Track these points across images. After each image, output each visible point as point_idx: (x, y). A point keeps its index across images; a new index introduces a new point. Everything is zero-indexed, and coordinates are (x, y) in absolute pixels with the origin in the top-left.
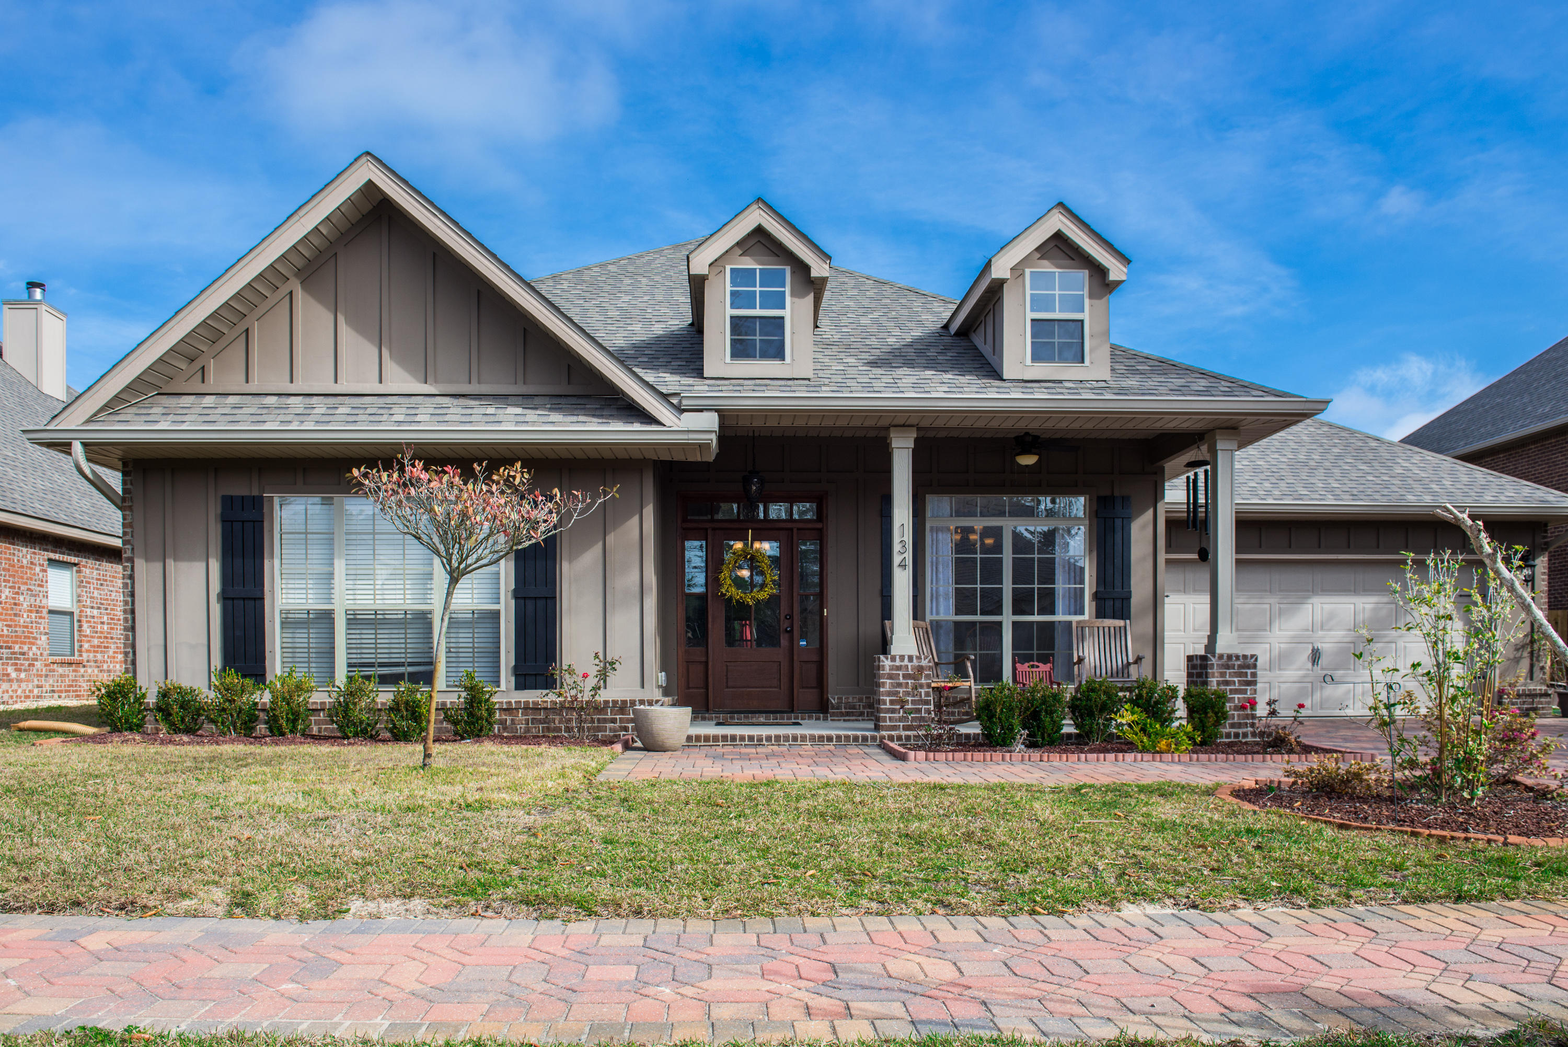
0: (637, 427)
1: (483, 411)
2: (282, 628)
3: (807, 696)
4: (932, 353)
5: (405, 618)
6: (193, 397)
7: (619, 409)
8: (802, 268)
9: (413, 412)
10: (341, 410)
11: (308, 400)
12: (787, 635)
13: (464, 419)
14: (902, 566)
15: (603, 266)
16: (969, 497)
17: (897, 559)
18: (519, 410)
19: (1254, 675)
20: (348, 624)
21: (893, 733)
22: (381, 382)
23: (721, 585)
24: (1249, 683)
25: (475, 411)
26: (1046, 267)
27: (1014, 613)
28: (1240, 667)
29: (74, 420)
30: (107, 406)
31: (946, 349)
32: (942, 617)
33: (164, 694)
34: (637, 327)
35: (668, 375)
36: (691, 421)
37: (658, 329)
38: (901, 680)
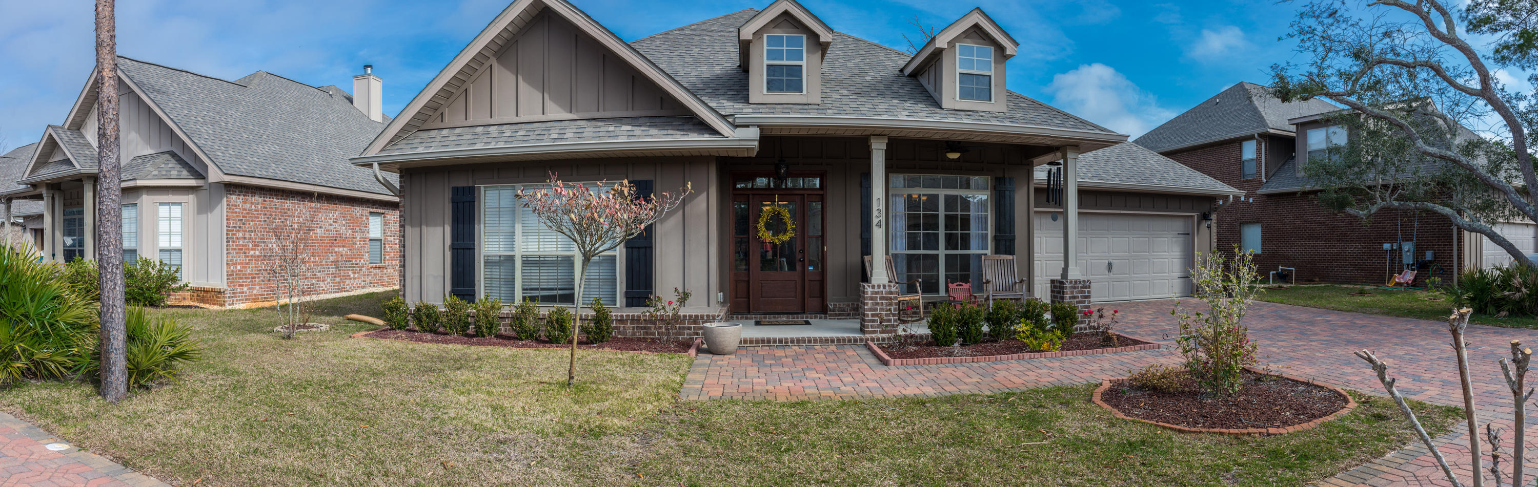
0: (707, 137)
1: (606, 129)
2: (485, 266)
3: (812, 302)
4: (895, 88)
5: (557, 260)
6: (436, 131)
7: (694, 125)
8: (813, 36)
9: (563, 132)
10: (520, 133)
11: (500, 128)
12: (800, 263)
13: (594, 135)
14: (879, 225)
15: (681, 29)
16: (917, 175)
17: (875, 221)
18: (629, 128)
19: (1089, 292)
20: (523, 263)
21: (873, 335)
22: (543, 114)
23: (758, 231)
24: (1086, 297)
25: (602, 129)
26: (969, 44)
27: (946, 249)
28: (1082, 287)
29: (374, 152)
30: (391, 141)
31: (904, 85)
32: (899, 251)
33: (418, 309)
34: (704, 69)
35: (725, 101)
36: (741, 134)
37: (718, 69)
38: (879, 301)
